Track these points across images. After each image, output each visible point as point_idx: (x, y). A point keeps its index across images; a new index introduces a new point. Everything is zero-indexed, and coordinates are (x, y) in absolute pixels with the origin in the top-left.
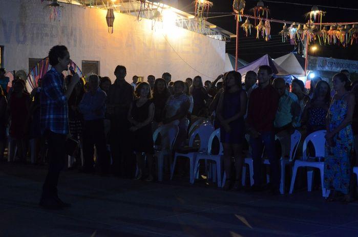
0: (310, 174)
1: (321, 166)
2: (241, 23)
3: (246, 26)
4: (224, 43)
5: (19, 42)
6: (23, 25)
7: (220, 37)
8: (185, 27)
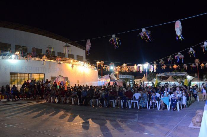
0: (135, 103)
1: (137, 101)
2: (103, 67)
3: (104, 68)
4: (98, 72)
5: (49, 72)
6: (50, 68)
7: (97, 70)
8: (88, 68)
